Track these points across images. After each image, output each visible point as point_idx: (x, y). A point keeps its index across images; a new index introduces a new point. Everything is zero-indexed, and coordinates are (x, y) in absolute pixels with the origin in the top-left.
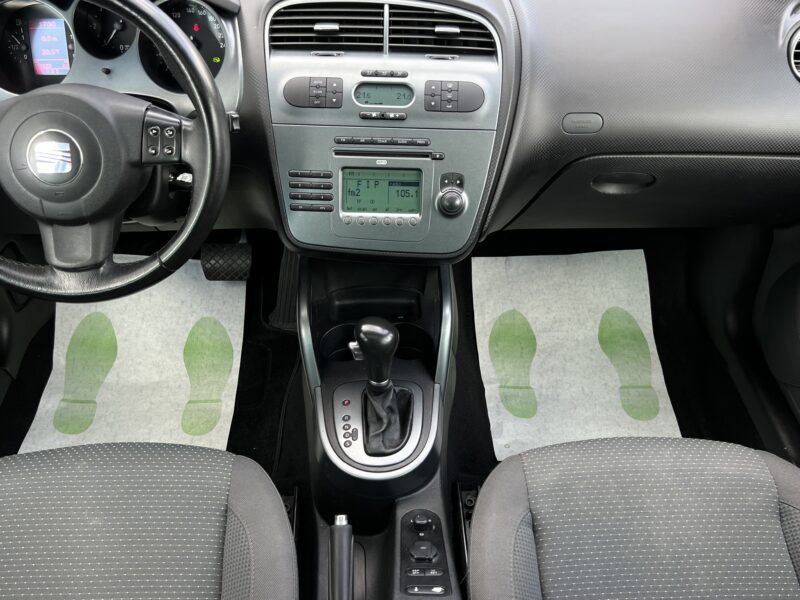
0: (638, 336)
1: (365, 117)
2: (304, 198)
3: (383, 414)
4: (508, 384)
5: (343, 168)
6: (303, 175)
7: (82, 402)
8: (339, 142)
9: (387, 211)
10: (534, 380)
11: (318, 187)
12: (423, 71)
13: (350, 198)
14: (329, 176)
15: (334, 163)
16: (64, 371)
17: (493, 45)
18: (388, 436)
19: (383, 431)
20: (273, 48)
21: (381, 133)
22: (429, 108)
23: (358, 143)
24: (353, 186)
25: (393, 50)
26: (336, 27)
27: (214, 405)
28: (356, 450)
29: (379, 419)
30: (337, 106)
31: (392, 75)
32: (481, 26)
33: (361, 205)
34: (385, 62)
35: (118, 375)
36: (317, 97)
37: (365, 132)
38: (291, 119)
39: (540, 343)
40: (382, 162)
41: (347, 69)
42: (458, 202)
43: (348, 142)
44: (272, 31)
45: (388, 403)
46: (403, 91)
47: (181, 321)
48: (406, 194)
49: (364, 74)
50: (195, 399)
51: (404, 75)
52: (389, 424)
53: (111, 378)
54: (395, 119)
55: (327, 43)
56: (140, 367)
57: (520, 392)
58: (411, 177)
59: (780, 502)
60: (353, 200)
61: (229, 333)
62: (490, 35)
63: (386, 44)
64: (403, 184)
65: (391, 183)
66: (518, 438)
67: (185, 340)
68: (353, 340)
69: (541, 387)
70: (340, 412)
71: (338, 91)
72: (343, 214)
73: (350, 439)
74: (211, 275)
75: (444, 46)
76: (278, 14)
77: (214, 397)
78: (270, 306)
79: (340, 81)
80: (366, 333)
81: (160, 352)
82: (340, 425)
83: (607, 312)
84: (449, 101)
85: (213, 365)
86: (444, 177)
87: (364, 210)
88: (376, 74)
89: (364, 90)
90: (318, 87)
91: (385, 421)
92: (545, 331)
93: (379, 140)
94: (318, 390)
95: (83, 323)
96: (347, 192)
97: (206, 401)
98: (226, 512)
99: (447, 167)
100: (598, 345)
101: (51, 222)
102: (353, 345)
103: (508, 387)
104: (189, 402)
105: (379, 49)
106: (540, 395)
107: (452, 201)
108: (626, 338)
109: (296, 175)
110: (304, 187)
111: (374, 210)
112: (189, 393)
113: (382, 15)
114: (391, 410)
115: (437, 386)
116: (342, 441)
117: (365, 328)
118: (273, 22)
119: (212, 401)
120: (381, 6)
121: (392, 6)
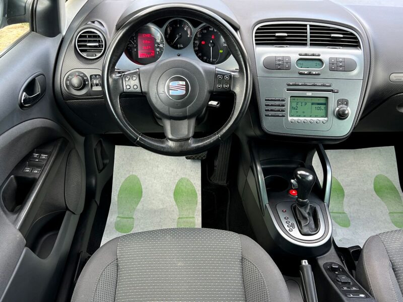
0: (393, 188)
1: (301, 74)
2: (272, 110)
4: (334, 211)
5: (291, 97)
6: (272, 100)
7: (127, 218)
8: (289, 85)
9: (311, 116)
10: (346, 210)
11: (279, 106)
12: (327, 53)
13: (293, 111)
14: (284, 101)
15: (287, 95)
16: (117, 203)
17: (358, 42)
18: (310, 226)
19: (308, 224)
20: (257, 44)
21: (309, 81)
22: (331, 70)
23: (298, 85)
24: (294, 105)
25: (311, 44)
26: (286, 34)
27: (191, 219)
28: (296, 233)
29: (305, 218)
30: (288, 69)
31: (313, 55)
32: (352, 34)
33: (298, 114)
34: (308, 50)
35: (143, 205)
36: (279, 65)
37: (302, 81)
38: (267, 75)
39: (346, 192)
40: (309, 94)
41: (292, 53)
42: (346, 112)
43: (293, 85)
44: (256, 36)
46: (318, 62)
47: (172, 179)
48: (320, 109)
49: (300, 55)
50: (181, 216)
51: (319, 55)
52: (310, 221)
53: (139, 206)
54: (315, 74)
55: (281, 42)
56: (154, 202)
57: (341, 215)
58: (323, 101)
60: (295, 111)
61: (194, 185)
62: (356, 38)
63: (309, 42)
64: (318, 104)
65: (312, 104)
66: (345, 237)
67: (174, 188)
68: (293, 179)
69: (350, 213)
70: (282, 216)
71: (289, 62)
72: (290, 119)
73: (291, 228)
75: (334, 43)
76: (258, 29)
77: (191, 216)
79: (289, 58)
80: (300, 175)
81: (163, 194)
82: (284, 221)
83: (377, 177)
84: (341, 66)
85: (188, 201)
86: (338, 101)
87: (299, 116)
88: (306, 55)
89: (300, 62)
90: (279, 60)
91: (308, 219)
92: (347, 186)
93: (308, 84)
94: (268, 205)
95: (126, 180)
96: (292, 108)
97: (187, 218)
99: (340, 96)
100: (374, 193)
103: (334, 213)
104: (179, 218)
105: (305, 44)
106: (351, 217)
107: (344, 111)
108: (388, 189)
109: (269, 100)
110: (272, 105)
111: (304, 116)
112: (178, 214)
113: (306, 29)
115: (326, 204)
117: (299, 172)
118: (256, 33)
119: (190, 218)
120: (306, 25)
121: (310, 26)
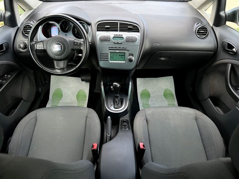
0: (172, 94)
1: (114, 43)
2: (103, 58)
3: (118, 101)
4: (144, 104)
5: (110, 53)
6: (103, 54)
8: (109, 48)
9: (118, 61)
10: (150, 103)
11: (105, 56)
12: (126, 35)
13: (111, 58)
14: (108, 54)
15: (108, 52)
17: (139, 30)
18: (118, 105)
19: (118, 104)
20: (97, 30)
21: (118, 46)
22: (127, 41)
23: (113, 48)
24: (112, 56)
25: (120, 31)
26: (109, 27)
28: (112, 108)
29: (117, 102)
30: (109, 41)
31: (120, 35)
32: (136, 26)
33: (113, 60)
34: (118, 33)
35: (63, 101)
36: (106, 39)
37: (114, 46)
38: (100, 43)
39: (151, 95)
40: (118, 51)
41: (111, 34)
42: (132, 59)
43: (111, 48)
44: (97, 27)
45: (118, 99)
46: (122, 38)
47: (76, 90)
48: (122, 57)
49: (114, 35)
51: (122, 35)
52: (119, 103)
54: (120, 43)
55: (108, 30)
56: (67, 99)
57: (147, 105)
58: (123, 54)
59: (196, 117)
60: (112, 59)
61: (86, 93)
62: (138, 28)
63: (119, 30)
64: (122, 56)
65: (119, 56)
67: (77, 94)
69: (151, 104)
70: (109, 101)
71: (109, 38)
72: (110, 61)
73: (111, 106)
74: (82, 80)
75: (130, 30)
76: (98, 24)
77: (83, 105)
78: (94, 88)
79: (110, 36)
80: (114, 85)
81: (71, 96)
82: (109, 103)
83: (166, 89)
84: (130, 40)
85: (82, 99)
86: (129, 54)
87: (114, 61)
88: (117, 35)
89: (114, 38)
90: (106, 37)
92: (152, 93)
94: (105, 98)
95: (56, 90)
96: (111, 57)
98: (87, 117)
99: (130, 52)
100: (163, 96)
101: (56, 60)
102: (112, 87)
105: (117, 31)
106: (151, 106)
107: (131, 58)
109: (101, 54)
110: (103, 56)
111: (116, 61)
112: (77, 104)
113: (118, 24)
114: (119, 100)
115: (128, 97)
116: (109, 106)
117: (114, 84)
118: (97, 26)
120: (118, 23)
121: (120, 23)
